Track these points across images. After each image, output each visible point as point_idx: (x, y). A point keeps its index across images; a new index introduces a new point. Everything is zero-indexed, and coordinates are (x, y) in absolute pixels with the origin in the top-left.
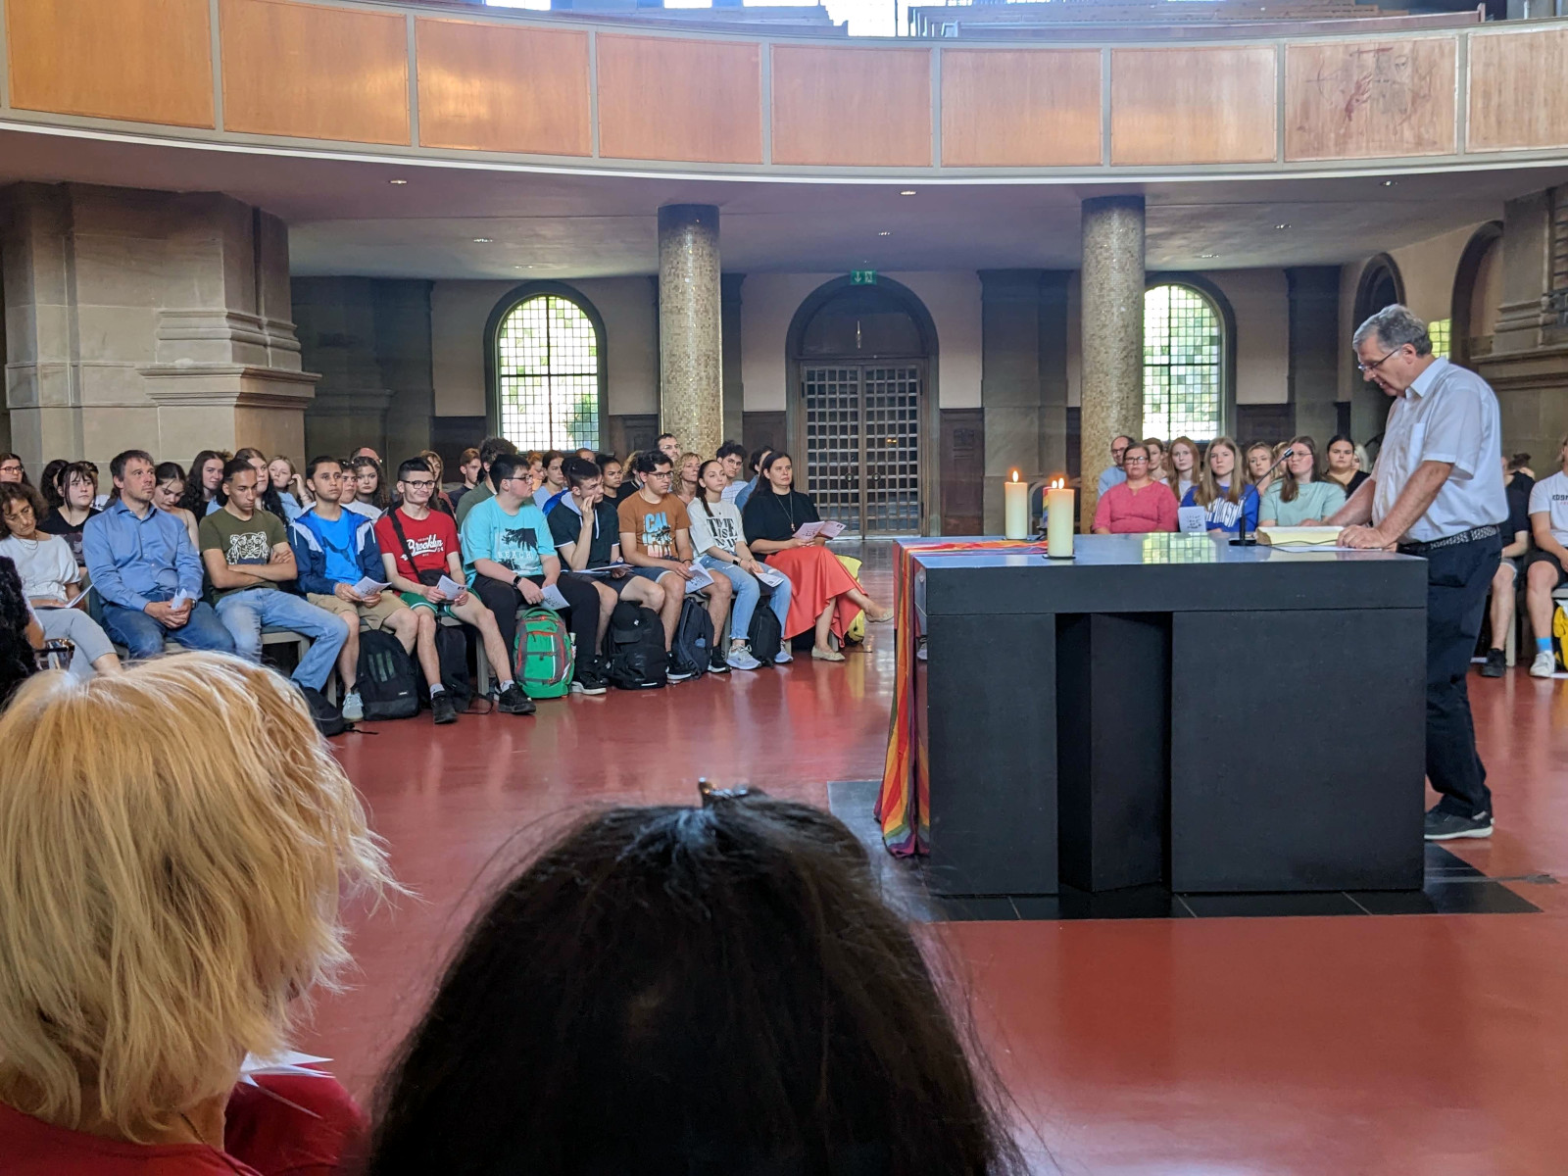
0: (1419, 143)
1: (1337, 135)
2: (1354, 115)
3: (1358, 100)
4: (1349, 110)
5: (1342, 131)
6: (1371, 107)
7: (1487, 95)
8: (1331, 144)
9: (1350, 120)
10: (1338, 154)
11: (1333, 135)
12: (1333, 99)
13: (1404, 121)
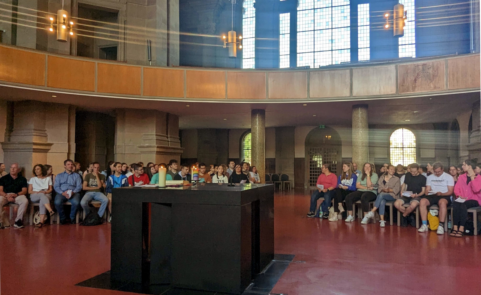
0: (435, 88)
1: (412, 87)
2: (417, 81)
3: (418, 78)
4: (415, 80)
5: (414, 86)
6: (422, 79)
7: (453, 75)
8: (411, 89)
9: (416, 83)
10: (413, 91)
11: (411, 87)
12: (411, 78)
13: (431, 82)
